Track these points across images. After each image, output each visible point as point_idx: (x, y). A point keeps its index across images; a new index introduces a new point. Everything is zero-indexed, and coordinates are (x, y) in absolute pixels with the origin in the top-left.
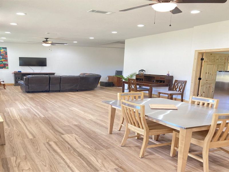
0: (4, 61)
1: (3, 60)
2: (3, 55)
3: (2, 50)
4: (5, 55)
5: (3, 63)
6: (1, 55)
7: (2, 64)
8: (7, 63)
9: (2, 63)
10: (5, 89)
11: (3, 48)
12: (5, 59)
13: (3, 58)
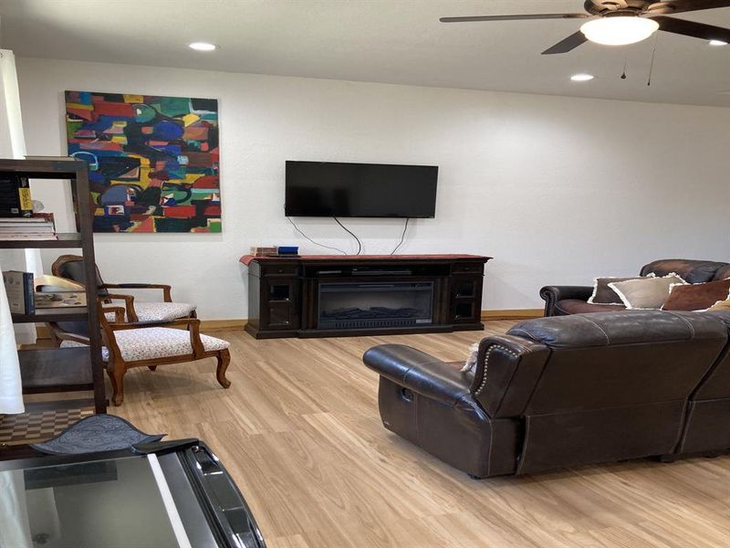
0: (199, 184)
1: (191, 178)
2: (197, 150)
3: (191, 118)
4: (205, 147)
5: (189, 194)
6: (185, 148)
7: (188, 203)
8: (215, 199)
9: (184, 194)
10: (225, 384)
11: (199, 104)
12: (208, 171)
13: (191, 169)
